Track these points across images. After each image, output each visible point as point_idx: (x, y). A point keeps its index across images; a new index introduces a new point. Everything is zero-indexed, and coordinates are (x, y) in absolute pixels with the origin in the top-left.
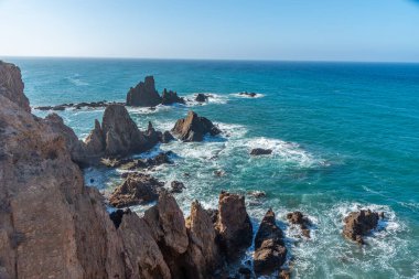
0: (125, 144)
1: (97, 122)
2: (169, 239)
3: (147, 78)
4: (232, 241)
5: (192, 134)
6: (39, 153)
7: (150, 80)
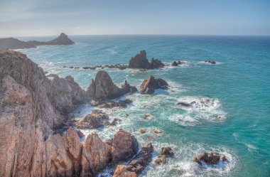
0: (106, 93)
1: (93, 80)
2: (71, 150)
3: (141, 52)
4: (116, 157)
5: (147, 89)
6: (18, 102)
7: (143, 53)
